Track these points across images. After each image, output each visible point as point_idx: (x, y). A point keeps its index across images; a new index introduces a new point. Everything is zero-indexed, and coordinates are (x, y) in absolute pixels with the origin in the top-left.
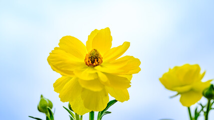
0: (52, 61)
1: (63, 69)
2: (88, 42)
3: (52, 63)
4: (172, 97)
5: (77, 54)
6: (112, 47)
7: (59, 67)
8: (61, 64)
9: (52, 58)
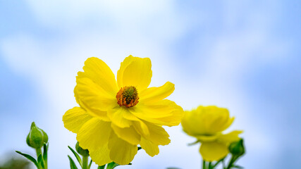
0: (82, 95)
1: (93, 108)
2: (119, 72)
3: (81, 97)
4: (190, 145)
5: (106, 86)
6: (150, 86)
7: (88, 105)
8: (91, 101)
9: (81, 90)
